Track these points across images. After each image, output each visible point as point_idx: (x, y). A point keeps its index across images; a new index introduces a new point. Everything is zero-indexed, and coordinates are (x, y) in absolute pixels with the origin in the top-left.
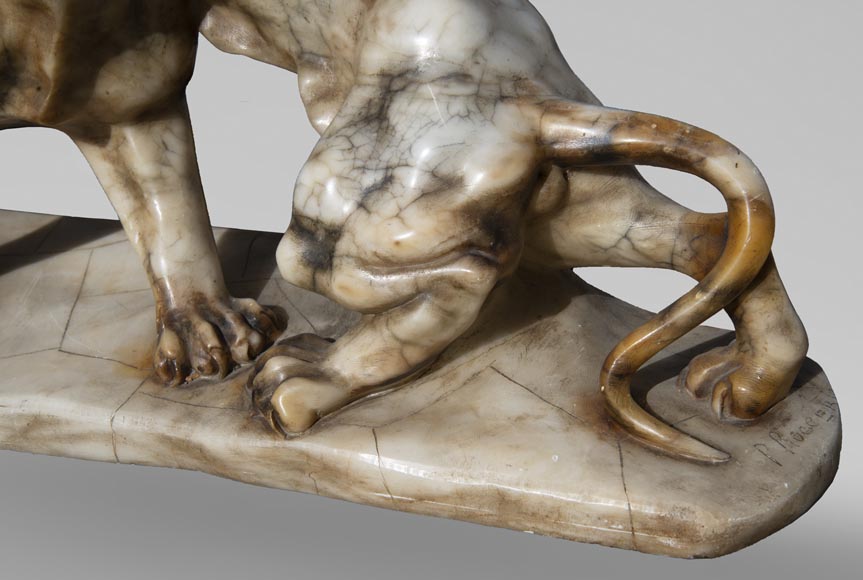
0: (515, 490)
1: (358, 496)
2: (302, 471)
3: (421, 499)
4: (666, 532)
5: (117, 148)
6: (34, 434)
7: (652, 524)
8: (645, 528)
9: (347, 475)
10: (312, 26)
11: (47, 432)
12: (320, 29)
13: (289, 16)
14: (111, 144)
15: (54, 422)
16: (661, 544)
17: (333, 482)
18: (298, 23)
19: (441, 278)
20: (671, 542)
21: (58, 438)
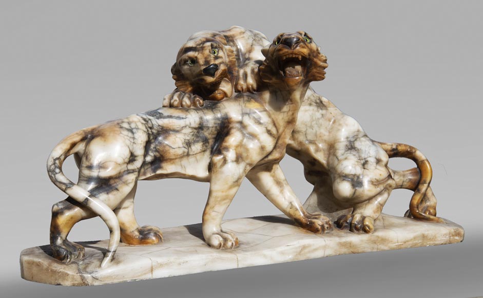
0: (426, 233)
1: (389, 247)
2: (375, 243)
3: (405, 243)
4: (456, 235)
5: (274, 172)
6: (303, 252)
7: (454, 233)
8: (453, 236)
9: (388, 240)
10: (314, 131)
11: (306, 250)
12: (316, 132)
13: (307, 129)
14: (273, 171)
15: (309, 246)
16: (455, 239)
17: (383, 244)
18: (309, 131)
19: (388, 184)
20: (457, 238)
21: (309, 252)
